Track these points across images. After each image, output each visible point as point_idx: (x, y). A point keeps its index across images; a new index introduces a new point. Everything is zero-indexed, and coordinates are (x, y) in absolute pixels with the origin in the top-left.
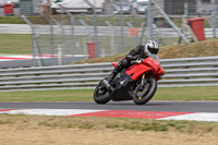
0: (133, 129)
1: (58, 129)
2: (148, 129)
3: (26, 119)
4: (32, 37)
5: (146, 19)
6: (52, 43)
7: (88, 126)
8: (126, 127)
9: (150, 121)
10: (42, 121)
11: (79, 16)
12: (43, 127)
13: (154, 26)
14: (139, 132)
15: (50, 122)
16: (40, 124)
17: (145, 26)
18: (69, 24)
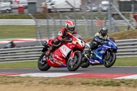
0: (98, 85)
1: (51, 86)
2: (108, 85)
3: (31, 80)
4: (36, 27)
5: (107, 15)
6: (48, 31)
7: (70, 84)
8: (94, 84)
9: (109, 80)
10: (41, 81)
11: (65, 13)
12: (42, 85)
13: (113, 19)
14: (102, 87)
15: (46, 82)
16: (40, 83)
17: (107, 19)
18: (59, 18)
